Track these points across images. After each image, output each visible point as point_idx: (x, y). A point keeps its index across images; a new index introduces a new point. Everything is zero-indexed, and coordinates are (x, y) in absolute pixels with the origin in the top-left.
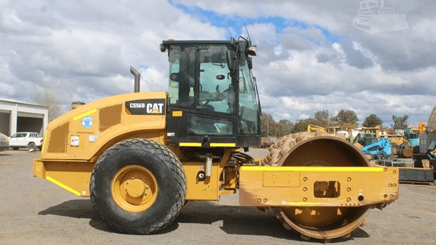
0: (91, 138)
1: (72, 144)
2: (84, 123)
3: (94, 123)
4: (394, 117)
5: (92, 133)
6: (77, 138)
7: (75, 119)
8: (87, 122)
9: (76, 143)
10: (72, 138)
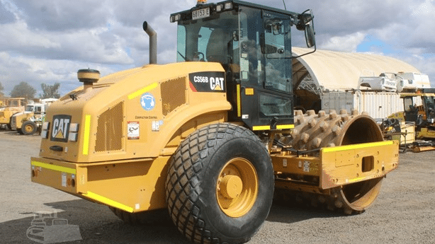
0: (155, 125)
1: (130, 135)
2: (143, 104)
3: (156, 103)
4: (43, 86)
5: (155, 118)
6: (136, 126)
7: (131, 97)
8: (148, 102)
9: (136, 133)
10: (130, 126)
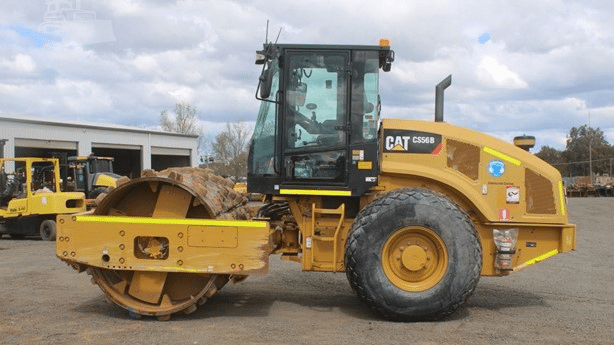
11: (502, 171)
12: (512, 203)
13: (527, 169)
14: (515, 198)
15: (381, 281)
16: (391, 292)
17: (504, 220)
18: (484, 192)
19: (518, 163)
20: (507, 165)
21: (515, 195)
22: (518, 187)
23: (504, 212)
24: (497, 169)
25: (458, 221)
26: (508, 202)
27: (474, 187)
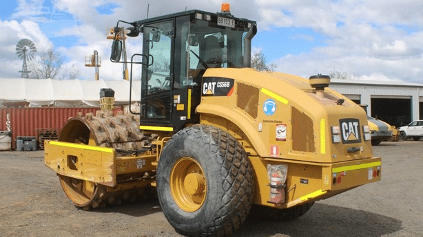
11: (273, 110)
12: (281, 140)
13: (293, 108)
14: (282, 135)
15: (167, 200)
16: (172, 210)
17: (275, 156)
18: (260, 129)
19: (286, 102)
20: (278, 104)
21: (284, 132)
22: (285, 125)
23: (275, 149)
24: (270, 107)
25: (212, 155)
26: (277, 140)
27: (252, 124)
